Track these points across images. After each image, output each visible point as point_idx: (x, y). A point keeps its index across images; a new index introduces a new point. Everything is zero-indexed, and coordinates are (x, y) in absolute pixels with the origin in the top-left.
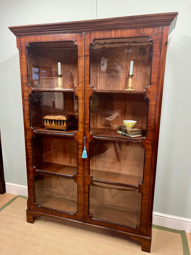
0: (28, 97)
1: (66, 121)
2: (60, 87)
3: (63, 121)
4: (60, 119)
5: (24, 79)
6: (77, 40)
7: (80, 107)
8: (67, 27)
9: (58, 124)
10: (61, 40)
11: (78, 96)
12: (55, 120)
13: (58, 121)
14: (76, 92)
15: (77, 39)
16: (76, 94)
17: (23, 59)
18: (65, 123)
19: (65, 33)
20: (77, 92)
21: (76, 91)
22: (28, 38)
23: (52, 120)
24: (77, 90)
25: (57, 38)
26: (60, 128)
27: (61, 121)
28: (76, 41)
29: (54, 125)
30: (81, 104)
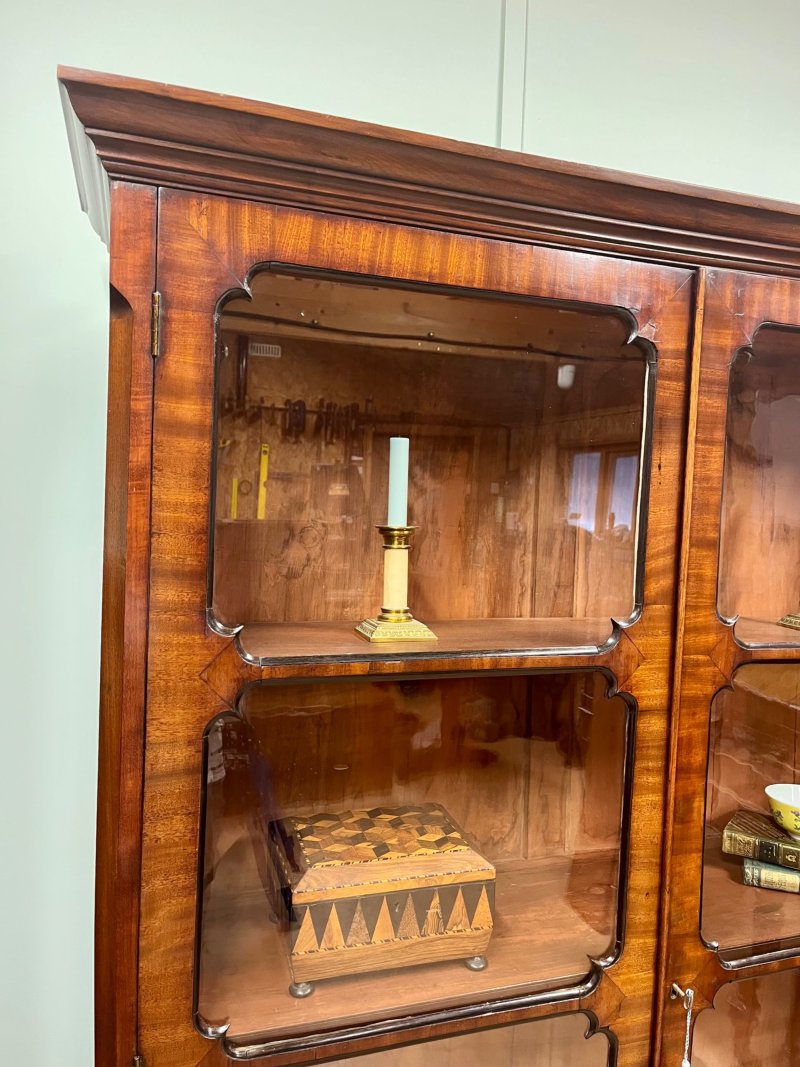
0: (190, 743)
1: (490, 885)
2: (399, 621)
3: (471, 890)
4: (448, 880)
5: (164, 574)
6: (656, 310)
7: (648, 770)
8: (624, 212)
9: (421, 920)
10: (545, 287)
11: (635, 694)
12: (396, 900)
13: (421, 898)
14: (627, 666)
15: (659, 304)
16: (628, 677)
17: (178, 393)
18: (483, 906)
19: (575, 246)
20: (633, 665)
21: (628, 657)
22: (253, 224)
23: (370, 905)
24: (633, 650)
25: (510, 270)
26: (442, 950)
27: (448, 893)
28: (648, 313)
29: (390, 934)
30: (653, 752)
